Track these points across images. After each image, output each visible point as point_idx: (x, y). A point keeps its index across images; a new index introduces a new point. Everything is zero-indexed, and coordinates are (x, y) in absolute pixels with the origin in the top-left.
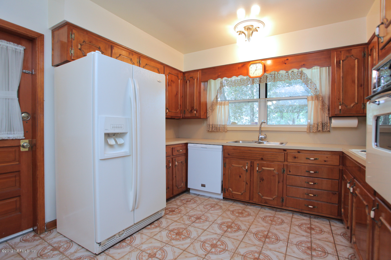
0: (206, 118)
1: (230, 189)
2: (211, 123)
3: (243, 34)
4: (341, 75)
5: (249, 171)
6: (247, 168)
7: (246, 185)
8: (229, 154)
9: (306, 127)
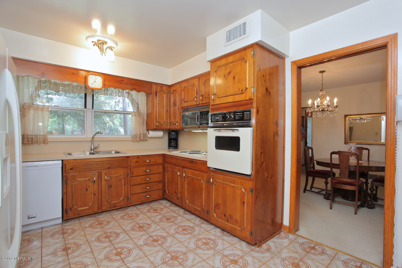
1: (75, 207)
4: (158, 102)
5: (96, 183)
6: (95, 179)
7: (94, 196)
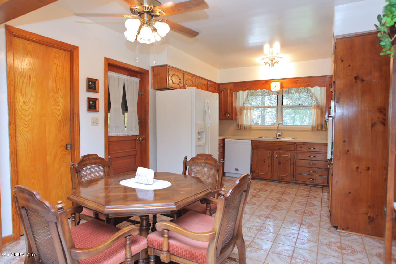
0: (236, 119)
1: (257, 171)
2: (240, 124)
3: (268, 64)
5: (270, 158)
6: (269, 156)
7: (268, 167)
8: (256, 146)
9: (310, 127)
